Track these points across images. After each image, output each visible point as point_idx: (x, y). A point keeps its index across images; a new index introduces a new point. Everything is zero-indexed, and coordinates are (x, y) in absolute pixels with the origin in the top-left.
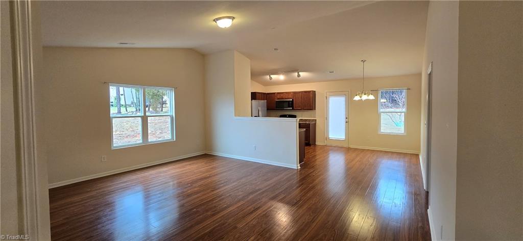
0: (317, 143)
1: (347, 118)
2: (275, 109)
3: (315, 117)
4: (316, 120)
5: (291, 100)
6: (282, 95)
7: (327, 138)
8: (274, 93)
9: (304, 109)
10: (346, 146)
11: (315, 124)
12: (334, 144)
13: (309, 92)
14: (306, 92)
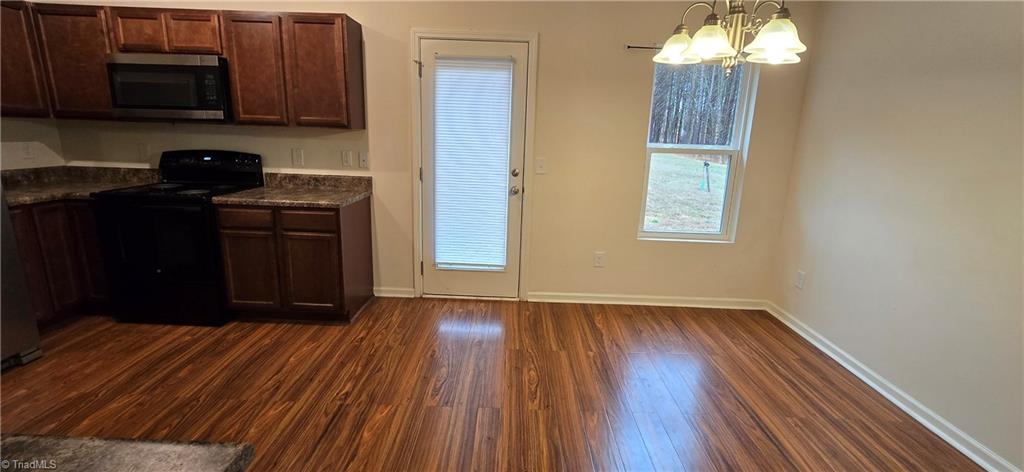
0: (383, 290)
1: (514, 174)
2: (109, 118)
3: (366, 168)
4: (369, 181)
5: (213, 61)
6: (148, 27)
7: (426, 267)
8: (92, 11)
9: (300, 124)
10: (509, 294)
11: (367, 202)
12: (462, 291)
13: (326, 21)
14: (304, 20)
